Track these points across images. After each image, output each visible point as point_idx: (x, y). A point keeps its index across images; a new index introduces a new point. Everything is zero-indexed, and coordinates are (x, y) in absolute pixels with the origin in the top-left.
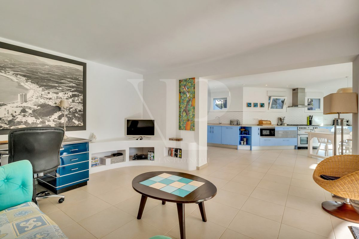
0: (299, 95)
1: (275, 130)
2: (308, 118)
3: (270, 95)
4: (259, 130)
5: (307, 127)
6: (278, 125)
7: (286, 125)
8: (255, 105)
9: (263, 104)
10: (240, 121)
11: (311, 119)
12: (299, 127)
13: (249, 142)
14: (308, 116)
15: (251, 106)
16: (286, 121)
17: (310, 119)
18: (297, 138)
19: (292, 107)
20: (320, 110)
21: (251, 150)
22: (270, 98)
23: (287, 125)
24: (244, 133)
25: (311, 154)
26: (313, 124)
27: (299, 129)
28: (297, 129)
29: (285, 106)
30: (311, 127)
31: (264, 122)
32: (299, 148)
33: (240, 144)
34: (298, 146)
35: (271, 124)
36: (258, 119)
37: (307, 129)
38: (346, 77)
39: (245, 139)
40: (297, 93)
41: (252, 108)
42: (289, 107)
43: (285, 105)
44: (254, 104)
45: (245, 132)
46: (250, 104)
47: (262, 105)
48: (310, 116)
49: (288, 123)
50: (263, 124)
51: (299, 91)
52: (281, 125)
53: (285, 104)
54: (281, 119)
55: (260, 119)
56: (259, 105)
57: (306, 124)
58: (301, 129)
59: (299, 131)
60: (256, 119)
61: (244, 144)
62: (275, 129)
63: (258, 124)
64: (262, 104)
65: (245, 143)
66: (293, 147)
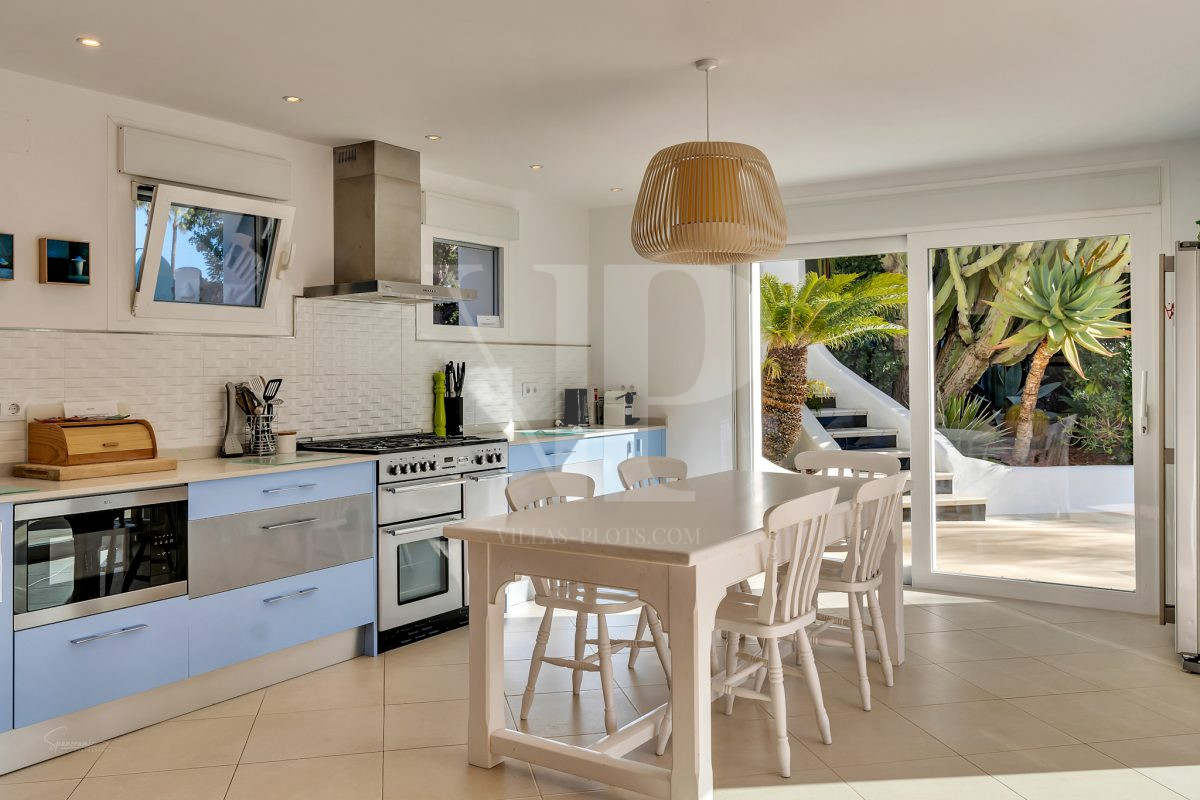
0: (386, 199)
1: (192, 517)
2: (435, 380)
3: (144, 165)
5: (438, 455)
6: (221, 454)
7: (288, 445)
9: (80, 249)
11: (458, 388)
12: (387, 460)
14: (436, 369)
16: (291, 417)
17: (448, 389)
18: (372, 562)
19: (334, 290)
20: (501, 325)
22: (146, 190)
23: (300, 447)
25: (494, 739)
26: (467, 428)
27: (385, 477)
28: (368, 487)
29: (281, 287)
30: (463, 456)
31: (77, 442)
32: (393, 639)
34: (383, 628)
35: (152, 453)
36: (15, 408)
37: (439, 470)
38: (699, 63)
40: (369, 179)
42: (310, 293)
43: (282, 274)
47: (65, 264)
48: (449, 368)
49: (305, 432)
50: (66, 461)
51: (381, 165)
52: (250, 451)
53: (284, 267)
54: (244, 399)
55: (41, 403)
57: (427, 428)
58: (400, 476)
59: (384, 496)
62: (185, 505)
63: (17, 454)
64: (65, 253)
66: (348, 642)
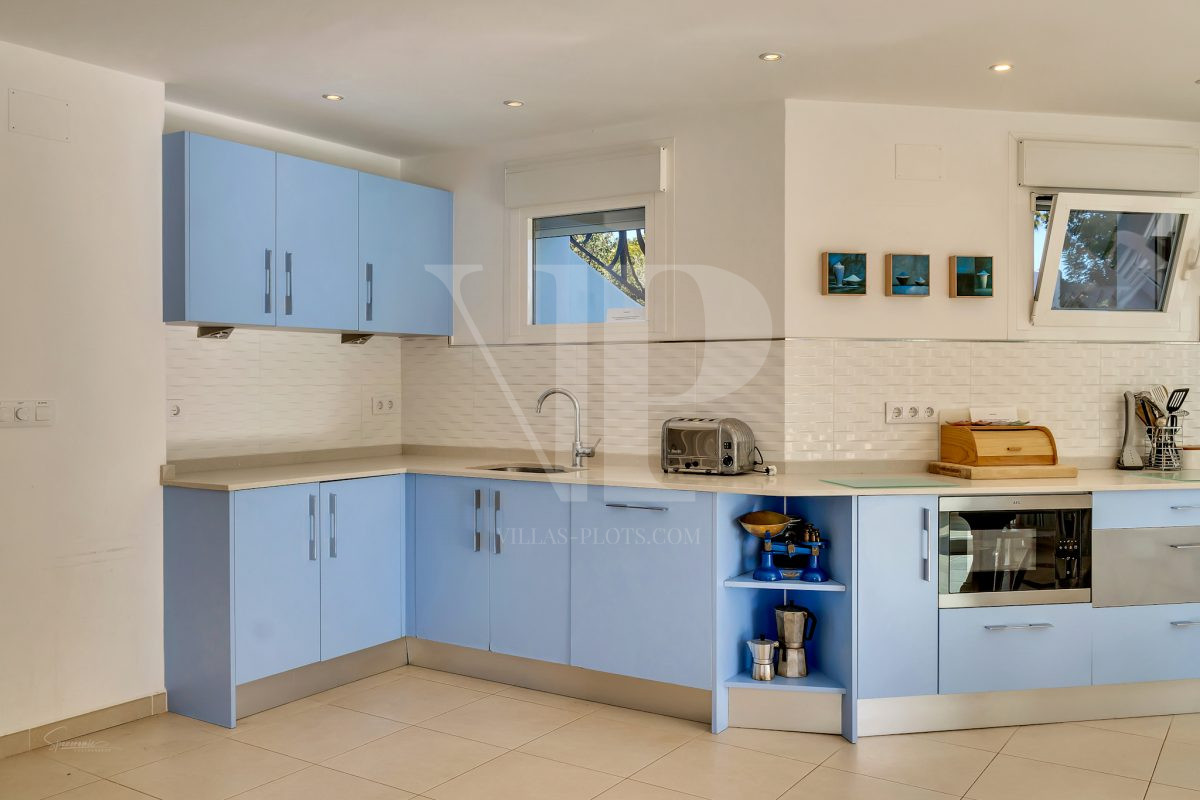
1: (1097, 524)
3: (1041, 176)
4: (925, 526)
6: (1119, 465)
8: (907, 276)
9: (984, 263)
10: (758, 434)
13: (831, 651)
15: (860, 288)
21: (845, 735)
22: (1044, 200)
24: (782, 562)
29: (1186, 289)
31: (985, 444)
33: (745, 666)
35: (1053, 460)
36: (931, 411)
39: (793, 624)
41: (875, 305)
43: (1189, 274)
44: (894, 260)
45: (793, 550)
46: (856, 262)
47: (972, 278)
50: (975, 462)
52: (1151, 464)
53: (1192, 266)
54: (1145, 409)
55: (952, 408)
56: (940, 276)
60: (915, 411)
61: (778, 672)
62: (1086, 513)
63: (931, 453)
64: (970, 269)
65: (795, 658)
